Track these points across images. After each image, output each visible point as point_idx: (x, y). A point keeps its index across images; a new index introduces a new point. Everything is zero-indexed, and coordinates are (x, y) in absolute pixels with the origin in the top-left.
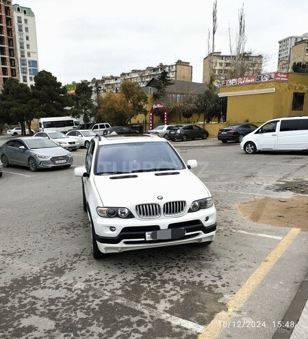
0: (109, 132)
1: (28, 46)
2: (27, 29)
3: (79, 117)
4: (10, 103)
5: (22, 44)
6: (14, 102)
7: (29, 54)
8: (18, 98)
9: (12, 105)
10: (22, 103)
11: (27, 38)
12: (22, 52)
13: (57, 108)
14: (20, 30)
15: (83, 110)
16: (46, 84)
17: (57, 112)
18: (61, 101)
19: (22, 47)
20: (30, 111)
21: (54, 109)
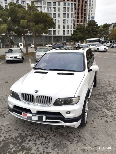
0: (112, 44)
1: (92, 11)
2: (92, 5)
3: (102, 38)
4: (77, 33)
5: (89, 10)
6: (79, 33)
7: (92, 14)
8: (81, 31)
9: (78, 34)
10: (82, 33)
11: (92, 8)
12: (89, 14)
13: (95, 35)
14: (90, 5)
15: (104, 35)
16: (91, 25)
17: (94, 36)
18: (96, 32)
19: (89, 12)
20: (84, 36)
21: (93, 35)
